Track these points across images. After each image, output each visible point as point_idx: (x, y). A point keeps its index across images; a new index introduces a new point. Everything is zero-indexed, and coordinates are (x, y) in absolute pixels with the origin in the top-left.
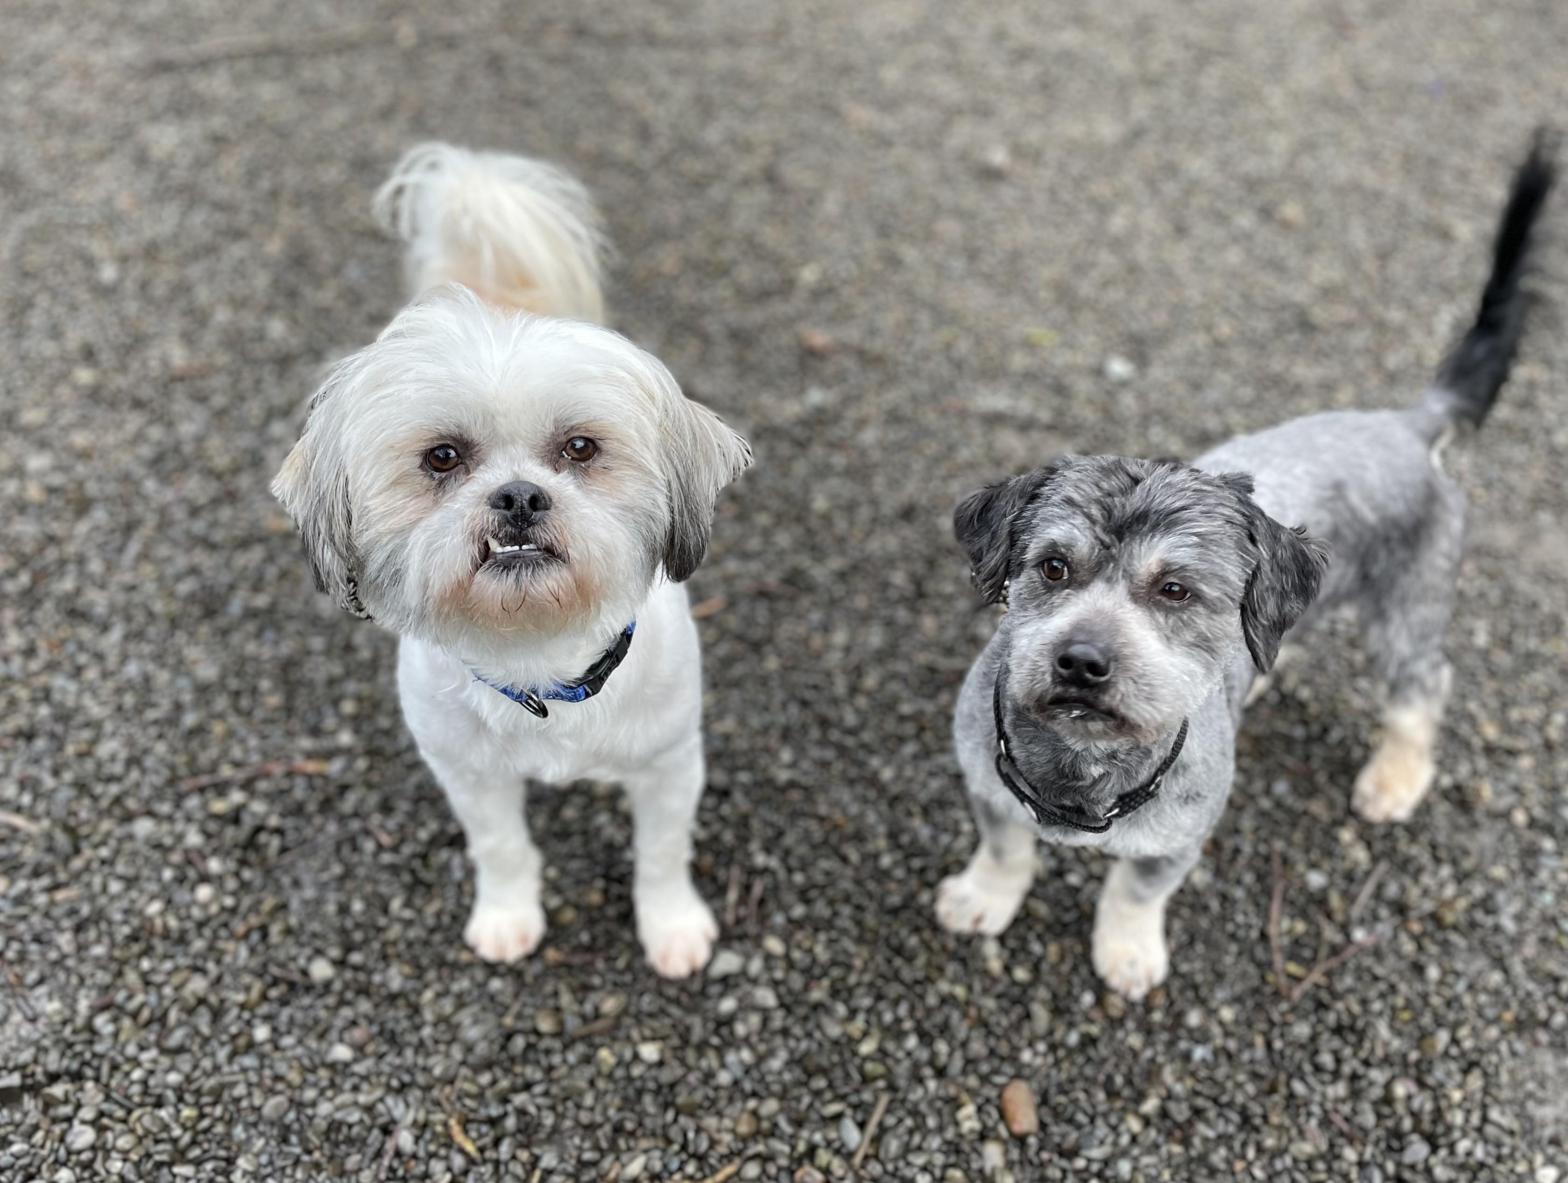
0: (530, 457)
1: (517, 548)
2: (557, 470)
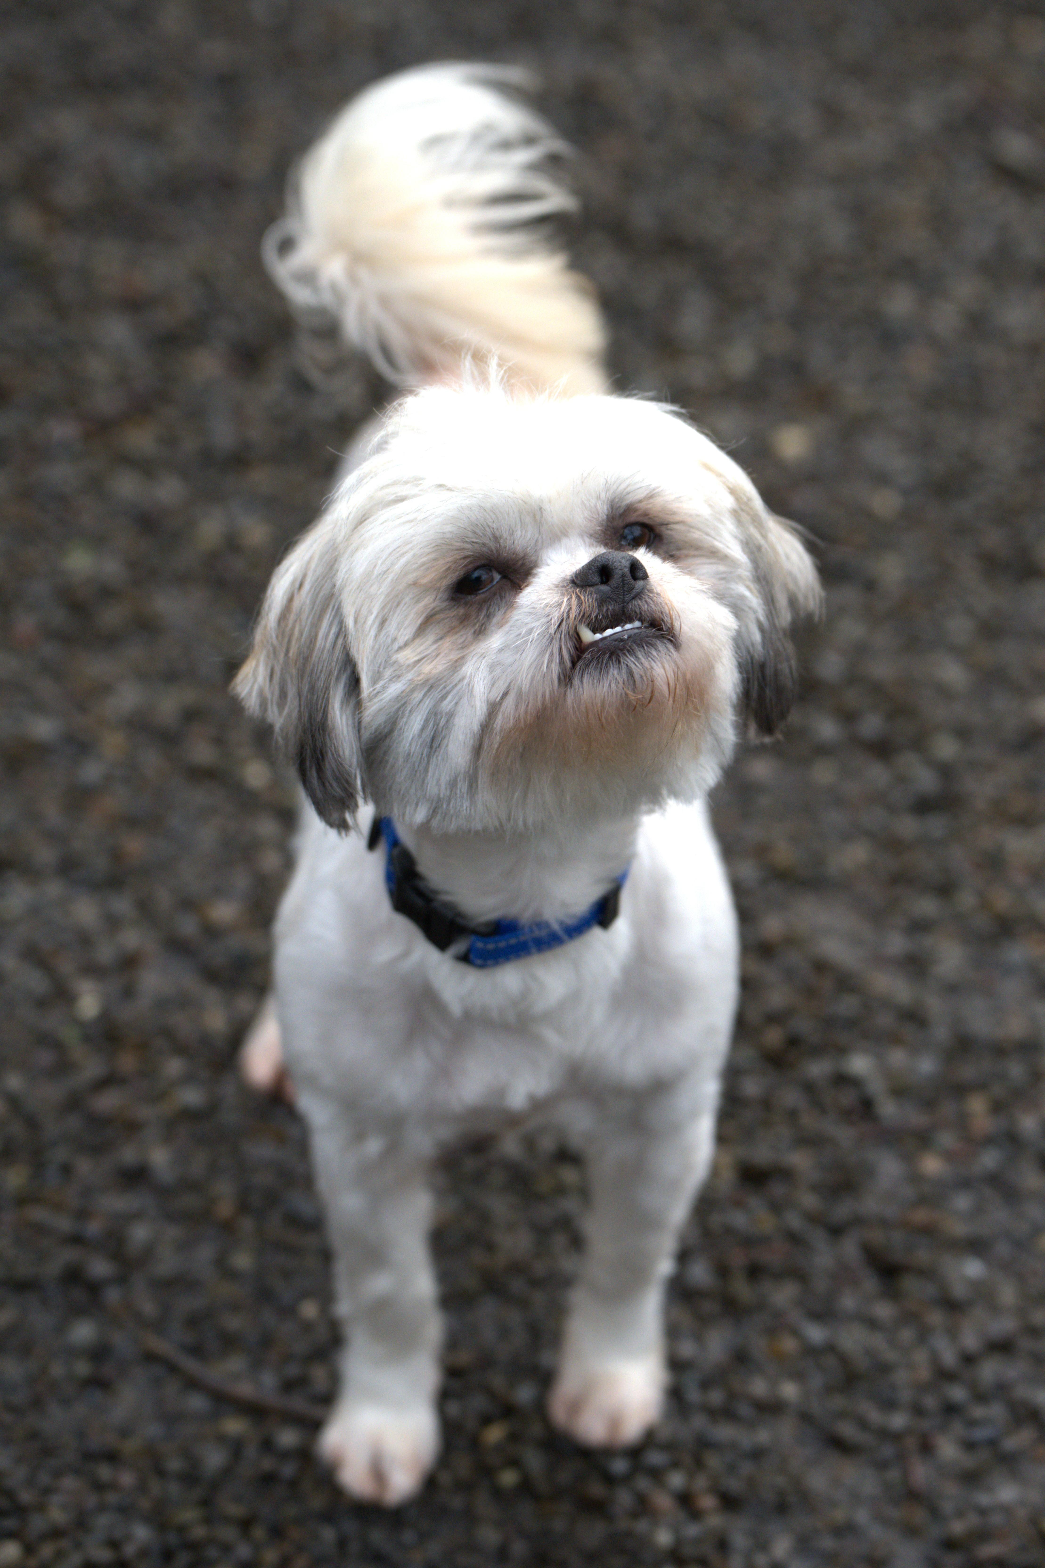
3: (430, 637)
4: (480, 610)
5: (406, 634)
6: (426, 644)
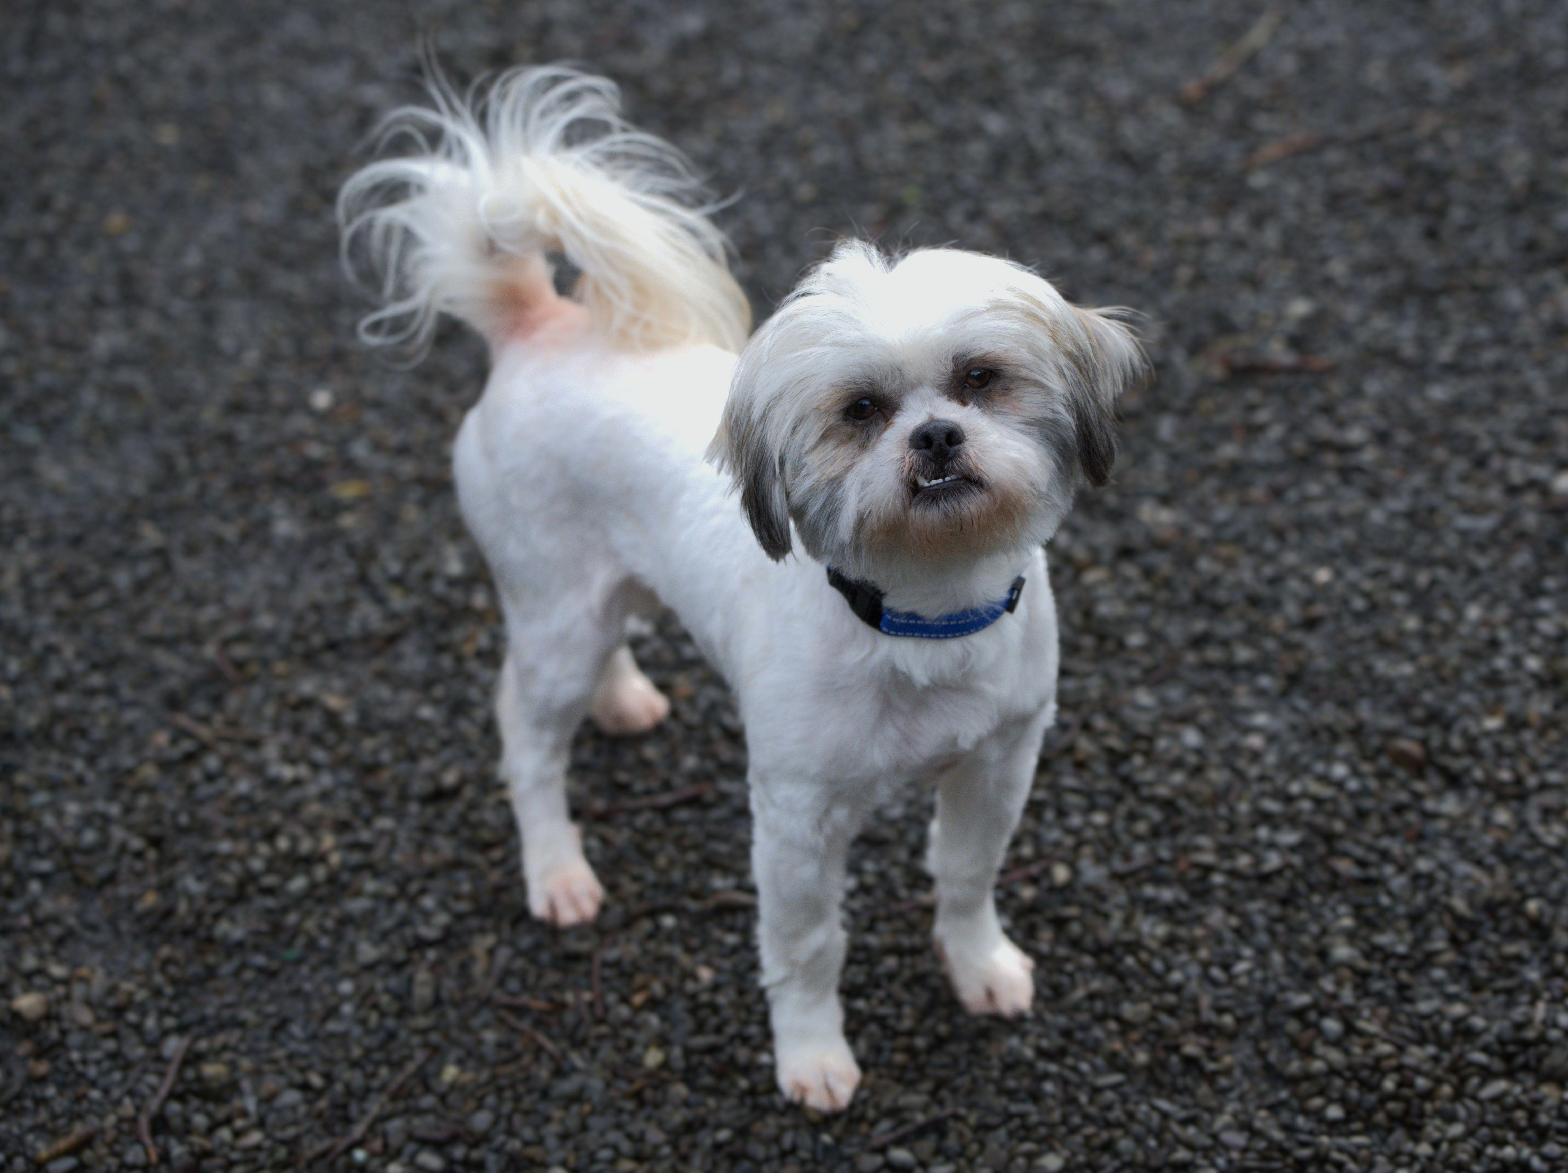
0: (938, 395)
1: (940, 481)
2: (964, 403)
3: (831, 444)
4: (862, 431)
5: (811, 441)
6: (828, 449)
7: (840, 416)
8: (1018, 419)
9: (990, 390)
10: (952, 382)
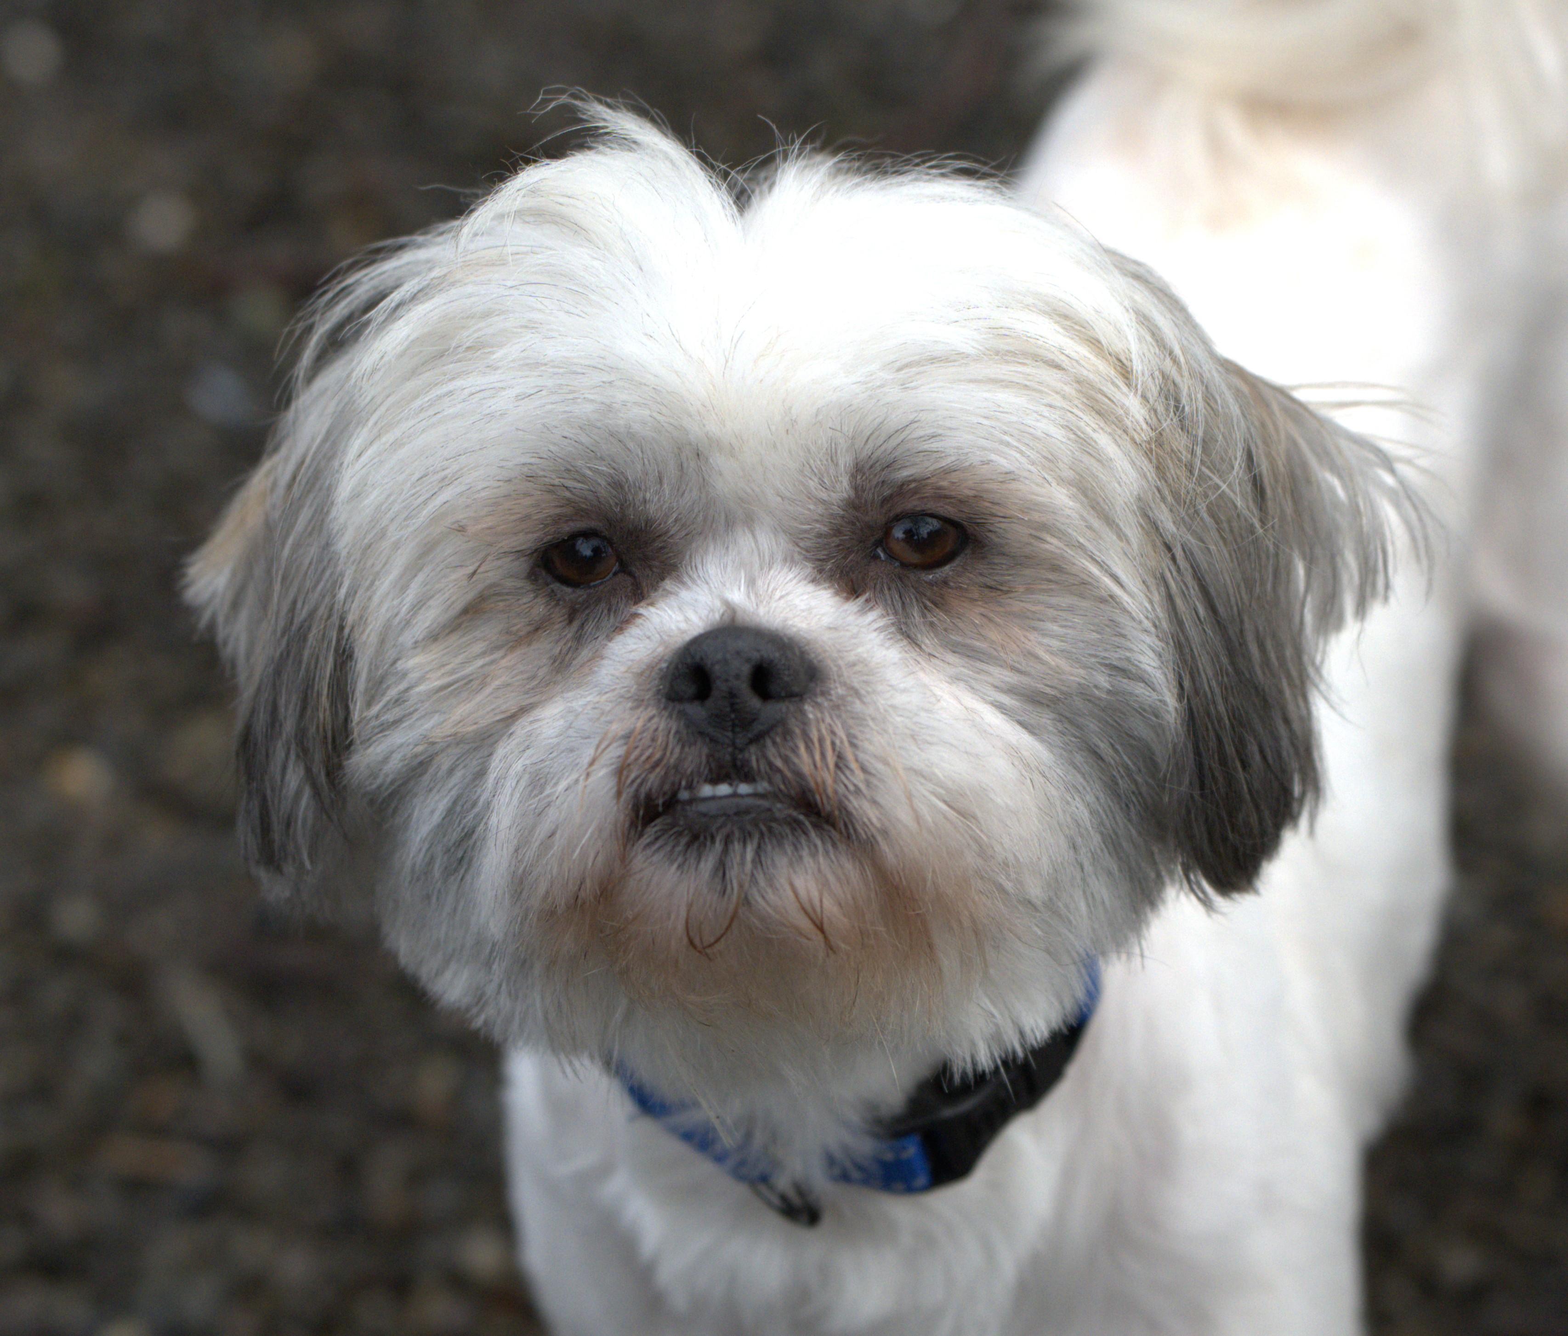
2: (853, 594)
7: (522, 566)
8: (1011, 678)
9: (945, 583)
10: (837, 532)
